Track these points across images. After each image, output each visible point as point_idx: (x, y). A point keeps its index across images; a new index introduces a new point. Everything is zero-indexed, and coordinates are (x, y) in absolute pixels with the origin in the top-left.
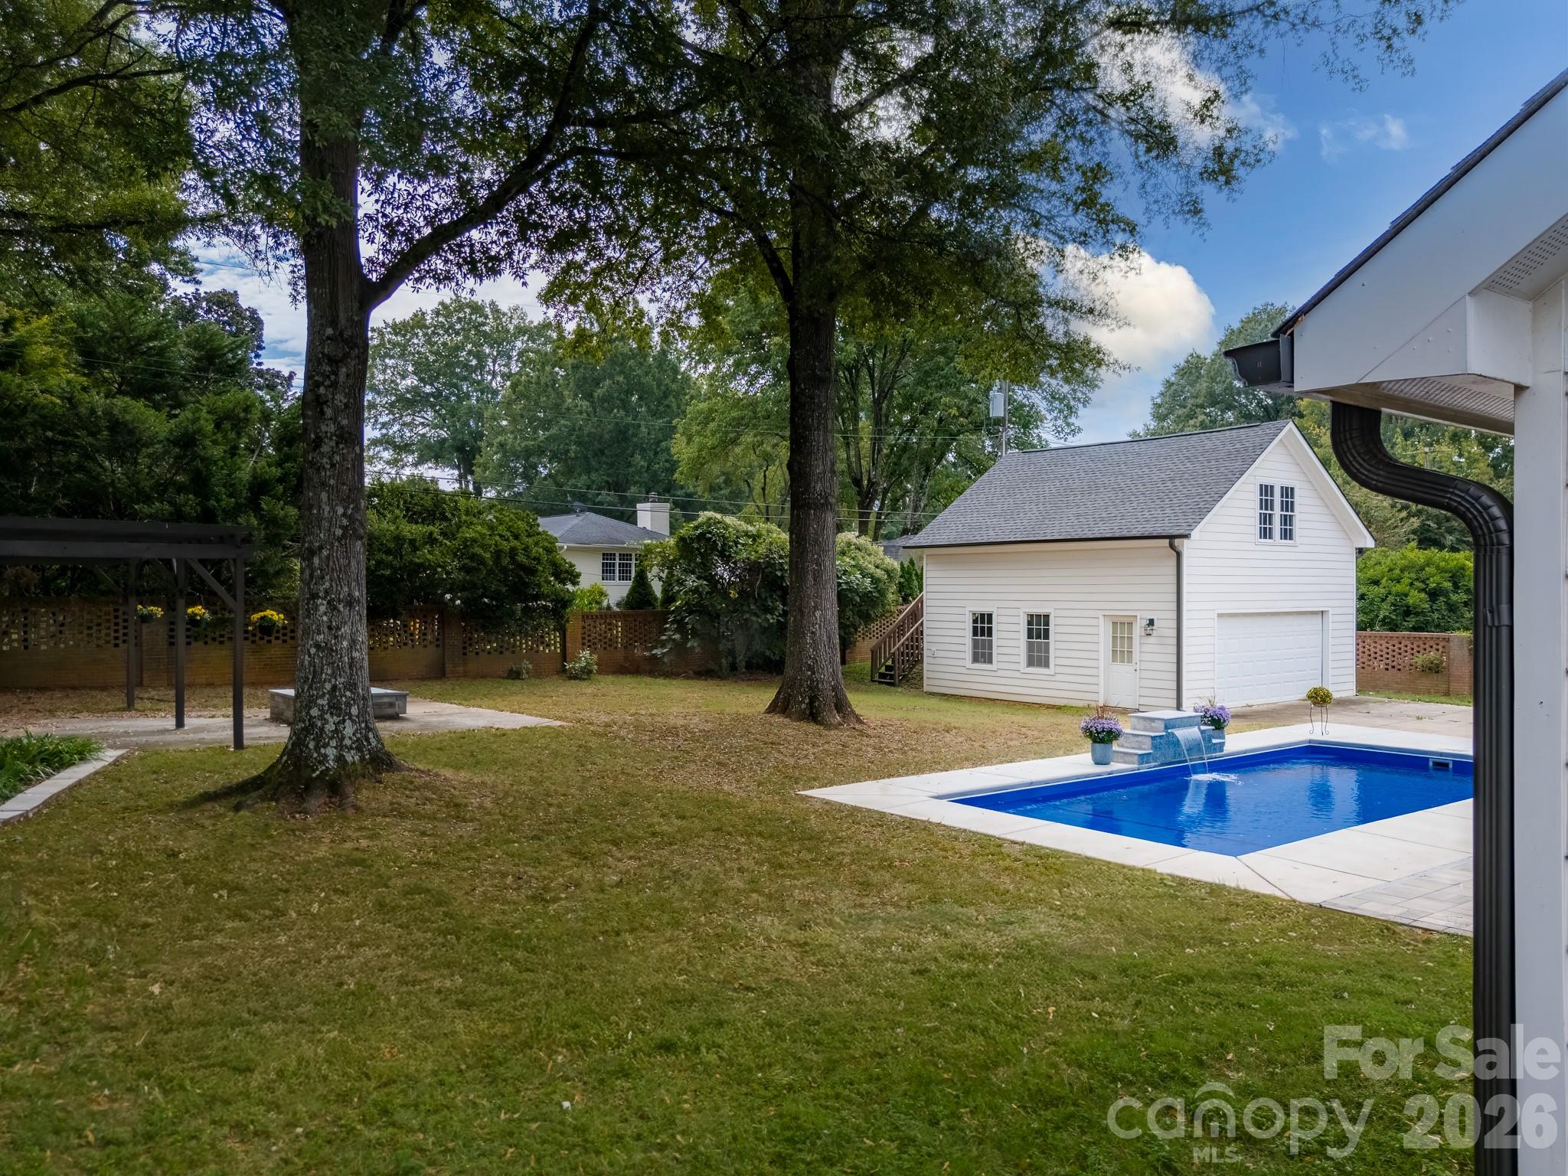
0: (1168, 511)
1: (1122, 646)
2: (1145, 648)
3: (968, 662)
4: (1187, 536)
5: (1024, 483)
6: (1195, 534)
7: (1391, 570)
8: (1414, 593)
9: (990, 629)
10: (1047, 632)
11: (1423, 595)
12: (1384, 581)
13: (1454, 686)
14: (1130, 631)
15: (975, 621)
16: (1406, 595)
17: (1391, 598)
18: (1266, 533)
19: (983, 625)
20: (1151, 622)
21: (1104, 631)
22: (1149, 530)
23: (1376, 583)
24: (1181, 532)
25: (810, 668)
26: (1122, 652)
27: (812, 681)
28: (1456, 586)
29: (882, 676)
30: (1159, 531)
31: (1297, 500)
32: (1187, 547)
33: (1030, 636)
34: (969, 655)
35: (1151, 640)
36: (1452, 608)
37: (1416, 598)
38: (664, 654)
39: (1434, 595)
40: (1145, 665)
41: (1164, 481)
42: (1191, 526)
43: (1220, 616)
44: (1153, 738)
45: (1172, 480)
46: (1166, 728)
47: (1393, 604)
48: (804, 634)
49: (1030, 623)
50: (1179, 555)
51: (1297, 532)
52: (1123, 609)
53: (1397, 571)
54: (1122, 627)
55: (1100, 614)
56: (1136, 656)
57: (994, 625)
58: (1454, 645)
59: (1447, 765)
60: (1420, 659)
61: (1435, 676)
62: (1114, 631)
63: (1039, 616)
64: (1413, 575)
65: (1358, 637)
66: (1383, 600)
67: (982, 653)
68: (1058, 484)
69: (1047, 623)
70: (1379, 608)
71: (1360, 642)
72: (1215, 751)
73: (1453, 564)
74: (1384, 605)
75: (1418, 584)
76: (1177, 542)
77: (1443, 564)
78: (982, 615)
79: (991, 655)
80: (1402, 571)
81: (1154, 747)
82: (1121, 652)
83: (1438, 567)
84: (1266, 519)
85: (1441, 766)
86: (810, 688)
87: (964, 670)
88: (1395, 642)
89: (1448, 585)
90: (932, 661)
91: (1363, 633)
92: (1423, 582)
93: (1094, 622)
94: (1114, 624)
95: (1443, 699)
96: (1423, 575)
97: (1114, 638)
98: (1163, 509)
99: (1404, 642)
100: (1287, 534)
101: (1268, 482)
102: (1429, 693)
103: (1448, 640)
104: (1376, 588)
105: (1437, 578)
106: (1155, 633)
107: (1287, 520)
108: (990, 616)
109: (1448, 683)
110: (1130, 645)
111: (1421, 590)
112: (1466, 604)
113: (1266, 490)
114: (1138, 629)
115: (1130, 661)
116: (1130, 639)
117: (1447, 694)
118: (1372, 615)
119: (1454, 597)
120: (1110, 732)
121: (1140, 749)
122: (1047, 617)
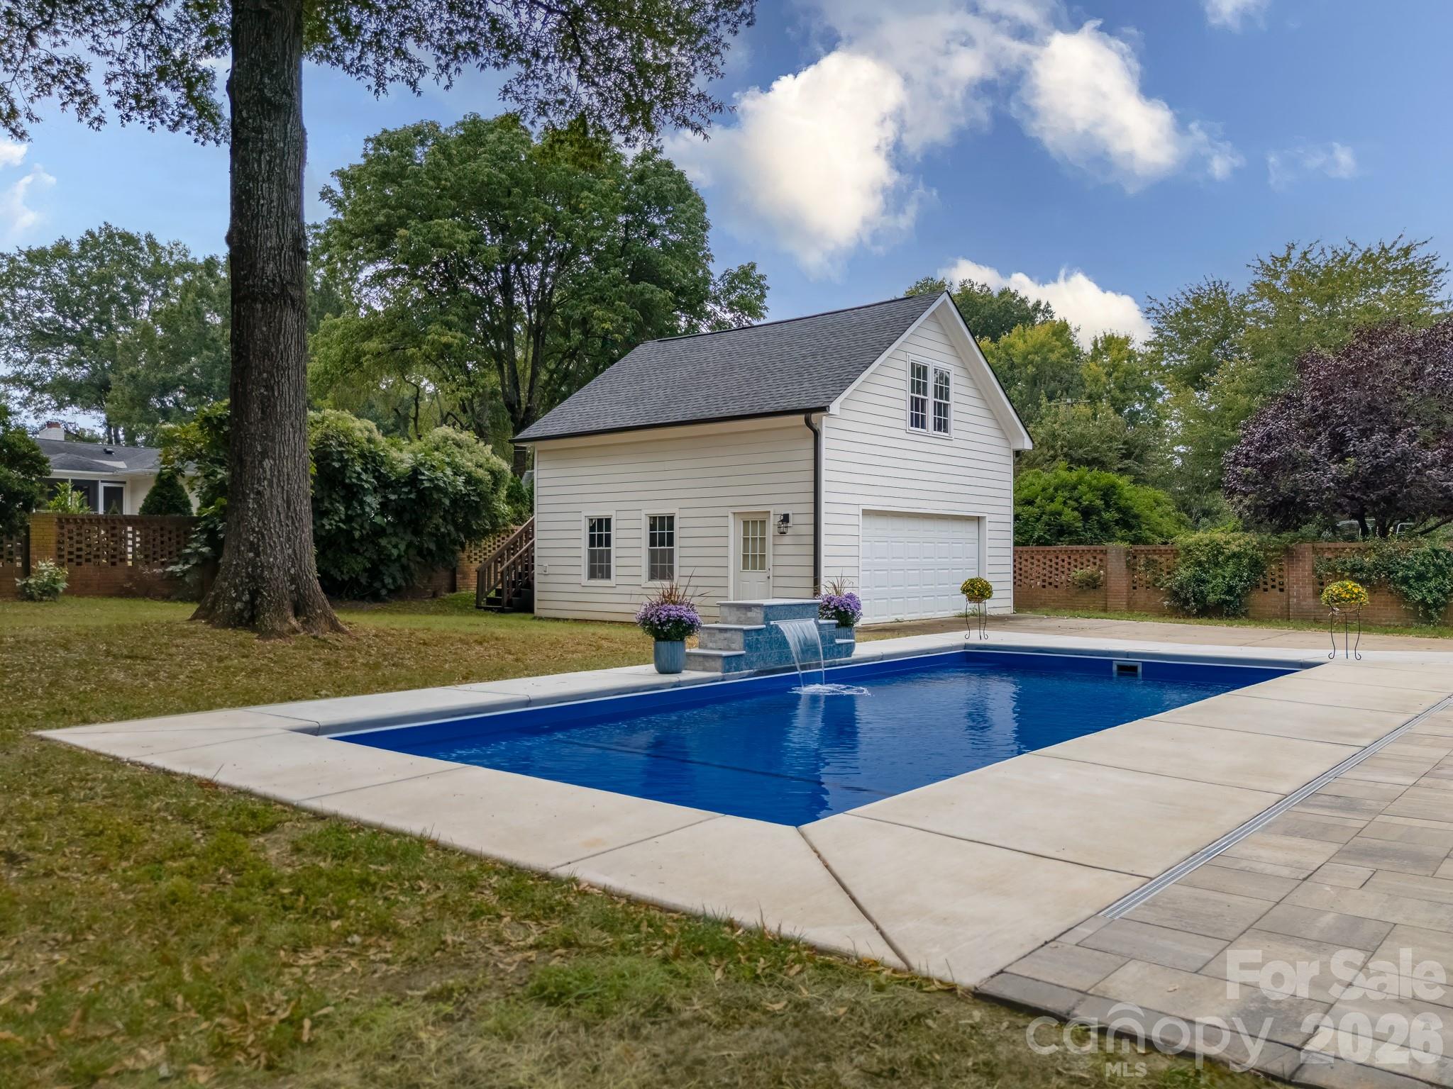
0: (806, 385)
1: (754, 550)
2: (781, 550)
3: (584, 579)
4: (823, 409)
5: (655, 369)
6: (834, 408)
7: (1044, 490)
8: (1067, 511)
9: (608, 537)
10: (671, 536)
11: (1076, 513)
12: (1038, 501)
13: (1111, 601)
14: (763, 532)
15: (592, 529)
16: (1060, 514)
17: (1045, 518)
18: (918, 421)
19: (600, 531)
20: (786, 518)
21: (734, 533)
22: (783, 404)
23: (1030, 502)
24: (819, 404)
25: (253, 547)
26: (754, 557)
27: (255, 567)
28: (1107, 505)
29: (490, 601)
30: (794, 405)
31: (952, 388)
32: (826, 425)
33: (653, 543)
34: (585, 570)
35: (786, 540)
36: (1104, 527)
37: (1069, 516)
38: (185, 573)
39: (1087, 513)
40: (780, 571)
41: (804, 357)
42: (831, 399)
43: (866, 513)
44: (746, 632)
45: (814, 355)
46: (767, 619)
47: (1047, 524)
48: (245, 496)
49: (652, 527)
50: (817, 434)
51: (952, 425)
52: (754, 504)
53: (1051, 490)
54: (753, 525)
55: (729, 512)
56: (770, 560)
57: (613, 533)
58: (1111, 556)
59: (1134, 669)
60: (1078, 573)
61: (1092, 592)
62: (746, 532)
63: (662, 518)
64: (1066, 494)
65: (1015, 552)
66: (1038, 520)
67: (600, 567)
68: (690, 368)
69: (671, 527)
70: (1034, 529)
71: (1017, 557)
72: (839, 654)
73: (1103, 482)
74: (1039, 525)
75: (1071, 502)
76: (814, 417)
77: (1094, 482)
78: (600, 521)
79: (609, 568)
80: (1056, 490)
81: (748, 646)
82: (753, 559)
83: (1090, 486)
84: (918, 405)
85: (1128, 670)
86: (252, 577)
87: (578, 589)
88: (1052, 556)
89: (1099, 503)
90: (542, 579)
91: (1020, 548)
92: (1076, 500)
93: (721, 522)
94: (746, 523)
95: (1103, 614)
96: (1076, 493)
97: (746, 540)
98: (801, 383)
99: (1061, 557)
100: (941, 425)
101: (921, 360)
102: (1088, 608)
103: (1105, 553)
104: (1030, 508)
105: (1089, 496)
106: (790, 532)
107: (942, 409)
108: (608, 521)
109: (1106, 598)
110: (763, 549)
111: (1074, 509)
112: (1117, 522)
113: (919, 372)
114: (771, 529)
115: (762, 567)
116: (763, 540)
117: (1105, 610)
118: (1027, 536)
119: (1106, 516)
120: (679, 622)
121: (729, 649)
122: (671, 519)
